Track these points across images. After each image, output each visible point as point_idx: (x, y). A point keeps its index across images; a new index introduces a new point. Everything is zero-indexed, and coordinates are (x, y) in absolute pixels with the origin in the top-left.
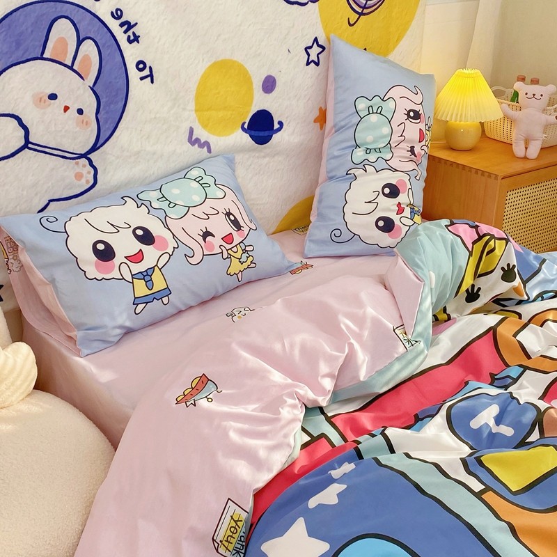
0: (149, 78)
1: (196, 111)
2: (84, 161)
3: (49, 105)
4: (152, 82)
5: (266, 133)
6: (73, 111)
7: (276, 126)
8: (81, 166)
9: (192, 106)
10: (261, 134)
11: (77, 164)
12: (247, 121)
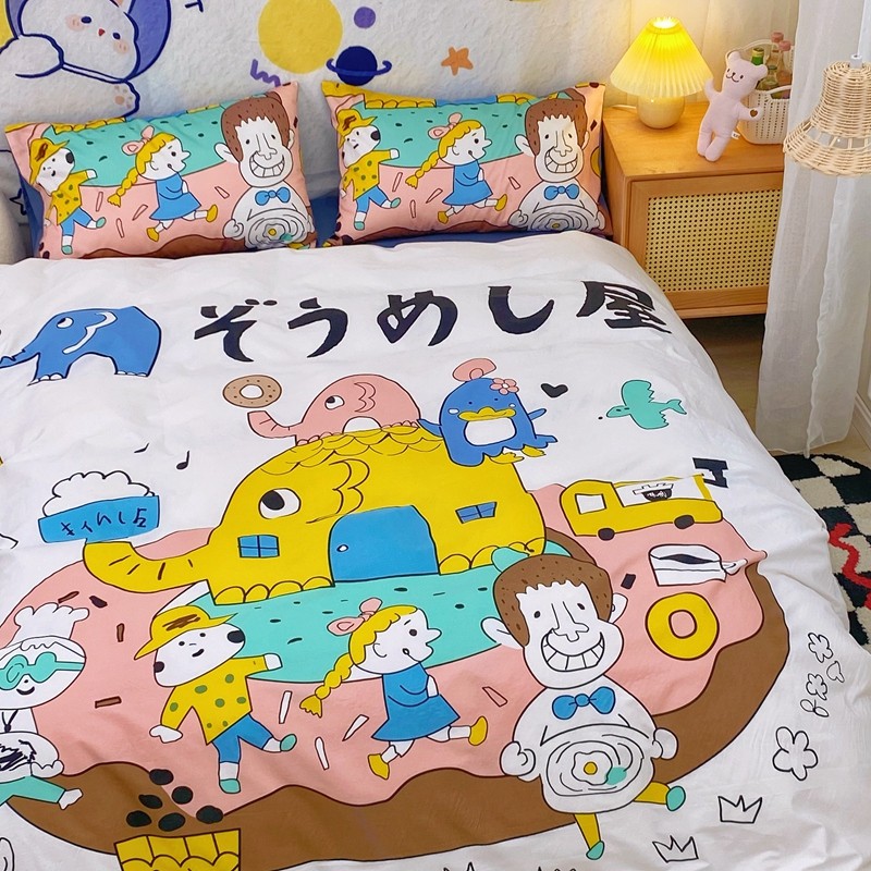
0: (198, 6)
1: (261, 43)
2: (125, 86)
3: (83, 27)
4: (201, 10)
5: (364, 74)
6: (109, 35)
7: (381, 66)
8: (121, 90)
9: (255, 37)
10: (357, 74)
11: (118, 88)
12: (336, 58)
